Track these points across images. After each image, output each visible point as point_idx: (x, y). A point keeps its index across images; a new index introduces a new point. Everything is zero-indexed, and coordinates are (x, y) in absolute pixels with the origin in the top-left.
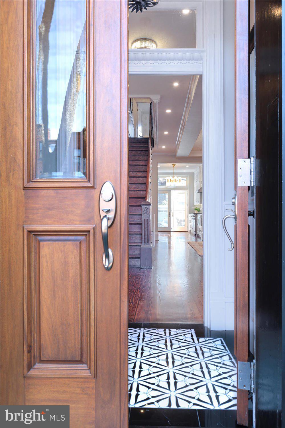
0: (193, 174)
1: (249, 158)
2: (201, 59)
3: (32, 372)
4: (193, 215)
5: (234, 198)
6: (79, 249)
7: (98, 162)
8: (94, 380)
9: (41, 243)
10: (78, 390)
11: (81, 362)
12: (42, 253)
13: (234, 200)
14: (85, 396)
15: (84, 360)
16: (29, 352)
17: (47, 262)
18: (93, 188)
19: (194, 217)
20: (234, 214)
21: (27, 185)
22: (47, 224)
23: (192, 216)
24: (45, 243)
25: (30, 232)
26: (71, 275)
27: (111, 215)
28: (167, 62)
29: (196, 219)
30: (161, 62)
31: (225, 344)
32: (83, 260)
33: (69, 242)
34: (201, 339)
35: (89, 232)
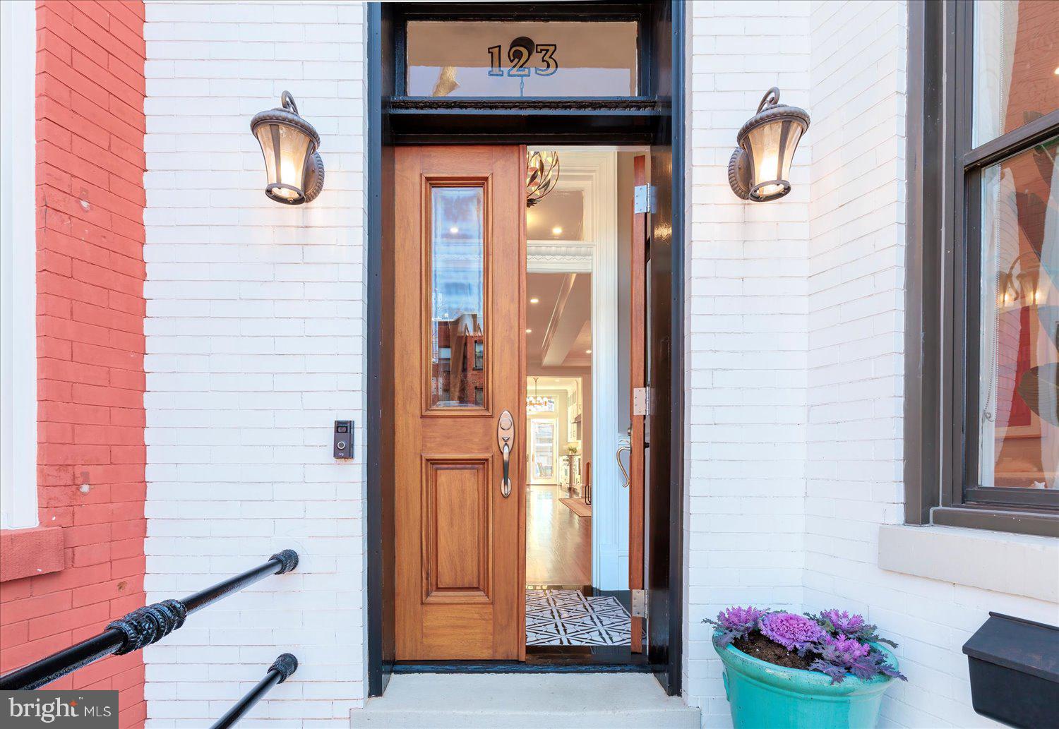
0: (566, 392)
1: (645, 386)
2: (590, 254)
3: (430, 599)
4: (566, 457)
5: (631, 428)
6: (476, 477)
7: (496, 391)
8: (491, 606)
9: (438, 472)
10: (476, 616)
11: (477, 589)
12: (439, 481)
13: (629, 431)
14: (484, 622)
15: (481, 588)
16: (427, 579)
17: (444, 490)
18: (491, 416)
19: (567, 460)
20: (629, 446)
21: (425, 413)
22: (445, 453)
23: (564, 460)
24: (442, 471)
25: (428, 460)
26: (468, 503)
27: (510, 443)
28: (547, 257)
29: (571, 465)
30: (540, 257)
31: (618, 601)
32: (480, 489)
33: (466, 471)
34: (589, 598)
35: (487, 460)
